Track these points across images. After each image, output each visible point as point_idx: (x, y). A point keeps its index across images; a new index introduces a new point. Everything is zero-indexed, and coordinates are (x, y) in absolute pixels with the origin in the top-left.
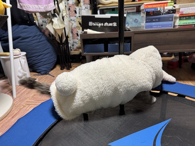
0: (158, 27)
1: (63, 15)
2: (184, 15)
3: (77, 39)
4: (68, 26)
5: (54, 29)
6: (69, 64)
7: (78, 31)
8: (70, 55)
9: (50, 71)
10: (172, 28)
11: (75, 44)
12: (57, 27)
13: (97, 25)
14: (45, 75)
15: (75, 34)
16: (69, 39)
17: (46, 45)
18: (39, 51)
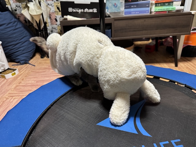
0: (136, 13)
2: (160, 2)
3: (56, 25)
4: (46, 11)
5: (31, 15)
7: (57, 16)
9: (30, 60)
10: (149, 14)
11: (54, 30)
12: (34, 13)
13: (77, 11)
15: (53, 19)
16: (47, 25)
17: (23, 33)
18: (15, 39)
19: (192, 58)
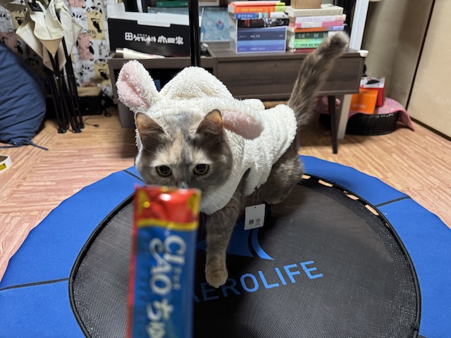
0: (260, 49)
1: (57, 8)
3: (92, 60)
4: (72, 33)
5: (37, 39)
6: (78, 118)
7: (93, 41)
8: (78, 97)
9: (33, 137)
10: (284, 52)
11: (86, 71)
12: (44, 36)
13: (143, 40)
14: (24, 147)
15: (84, 48)
18: (2, 91)
19: (364, 137)
